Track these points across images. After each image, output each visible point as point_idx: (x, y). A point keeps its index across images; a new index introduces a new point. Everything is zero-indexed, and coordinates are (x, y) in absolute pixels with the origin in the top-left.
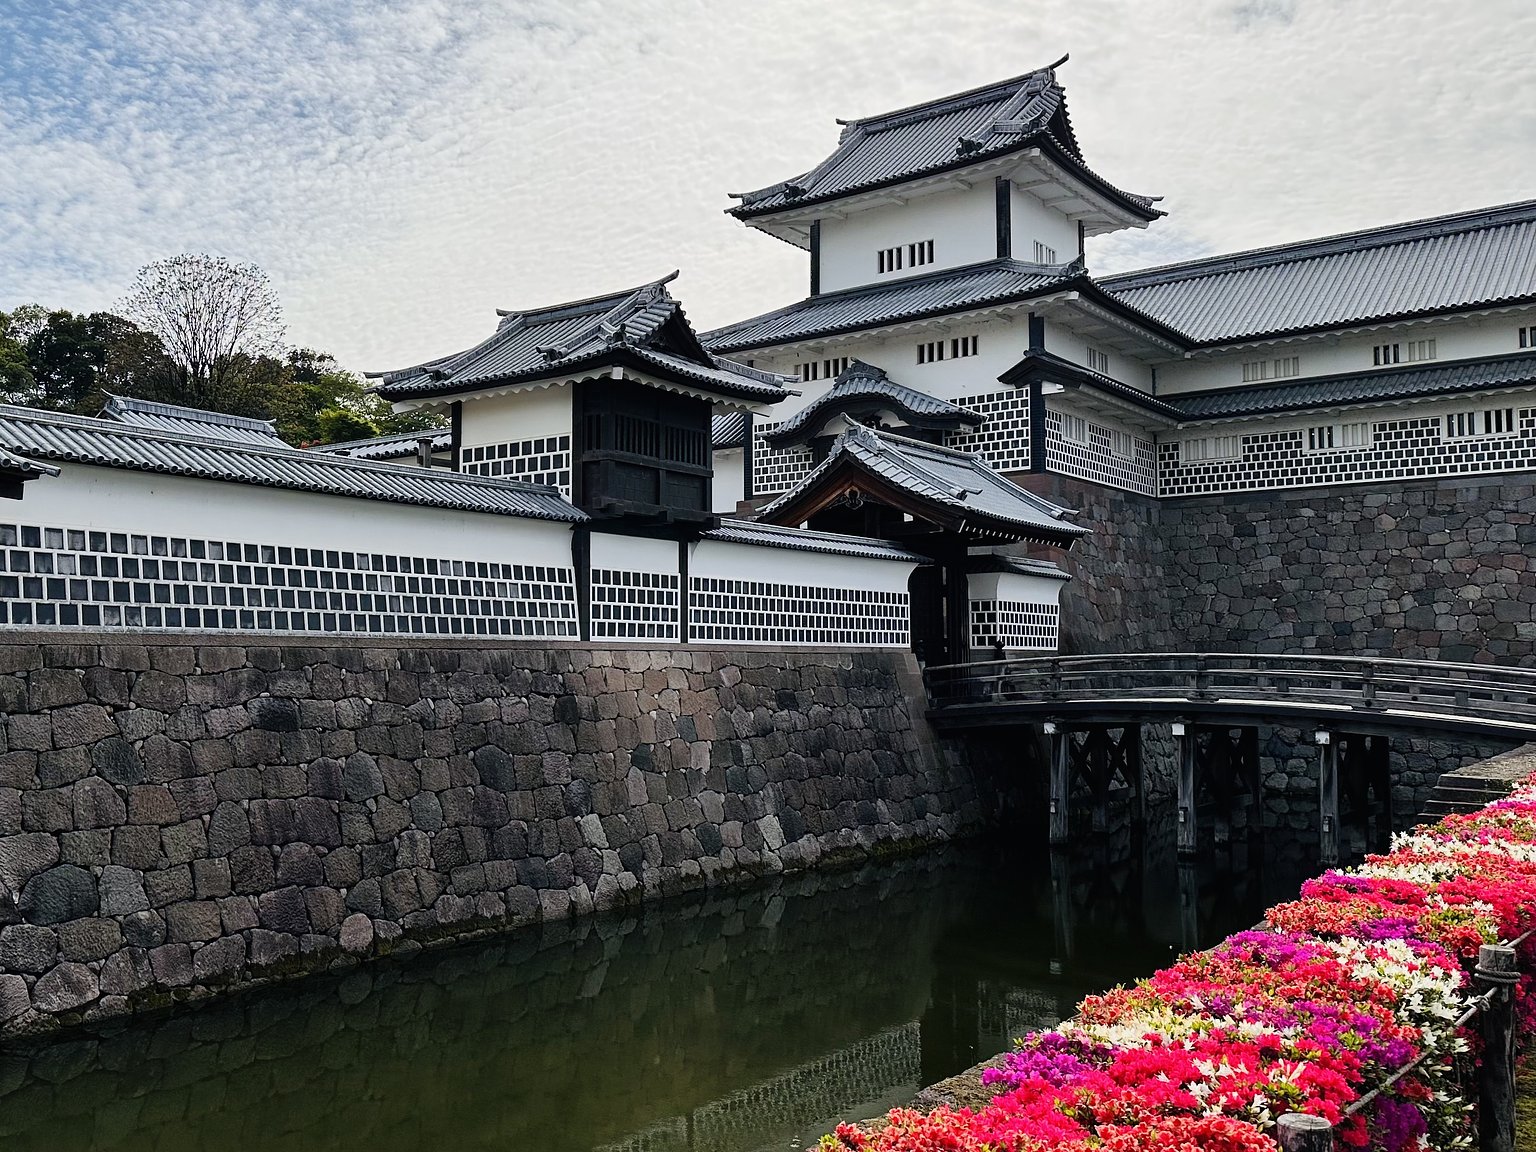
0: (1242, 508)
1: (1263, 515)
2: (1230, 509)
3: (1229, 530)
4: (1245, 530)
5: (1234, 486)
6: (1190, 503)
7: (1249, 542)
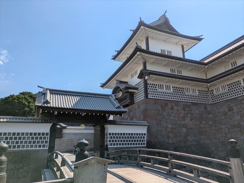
0: (229, 103)
1: (234, 104)
2: (226, 104)
3: (227, 110)
4: (230, 110)
5: (227, 98)
6: (217, 104)
7: (232, 112)
